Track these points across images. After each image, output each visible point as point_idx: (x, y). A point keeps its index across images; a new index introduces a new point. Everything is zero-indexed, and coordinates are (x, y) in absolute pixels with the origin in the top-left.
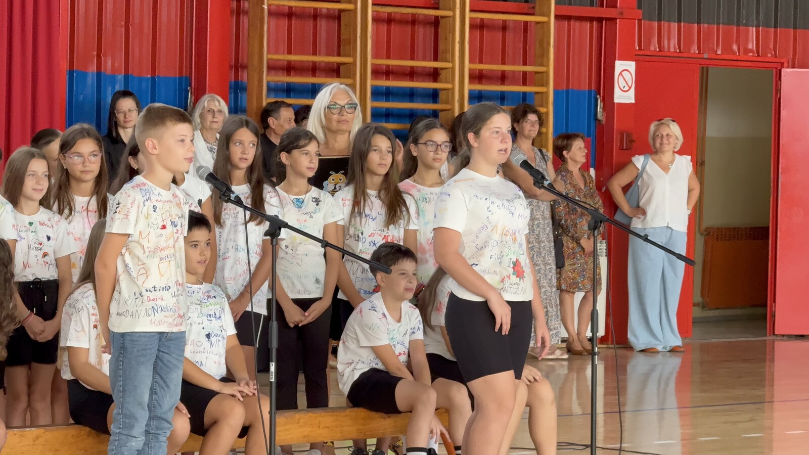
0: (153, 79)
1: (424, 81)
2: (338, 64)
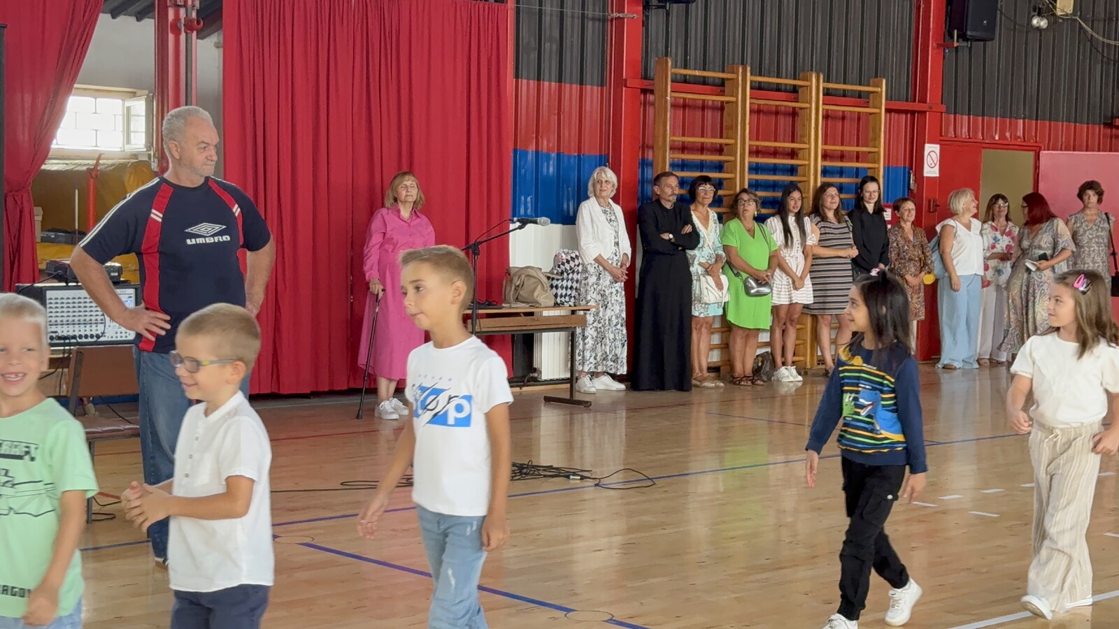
0: (579, 156)
1: (783, 159)
2: (721, 145)
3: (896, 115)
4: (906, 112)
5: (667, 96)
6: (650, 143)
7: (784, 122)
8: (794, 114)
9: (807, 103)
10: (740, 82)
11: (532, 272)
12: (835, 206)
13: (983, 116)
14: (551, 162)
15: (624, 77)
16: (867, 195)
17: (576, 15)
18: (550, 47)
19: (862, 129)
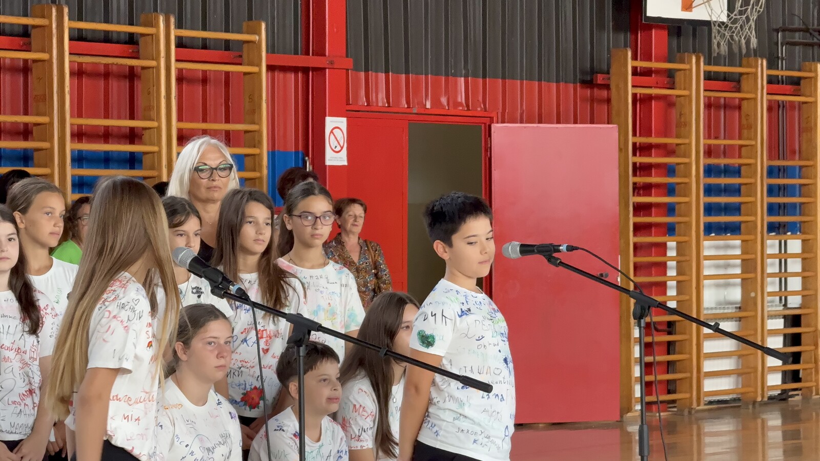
1: (119, 143)
2: (27, 124)
3: (281, 75)
4: (295, 70)
7: (118, 88)
8: (132, 75)
9: (153, 59)
10: (54, 31)
13: (407, 73)
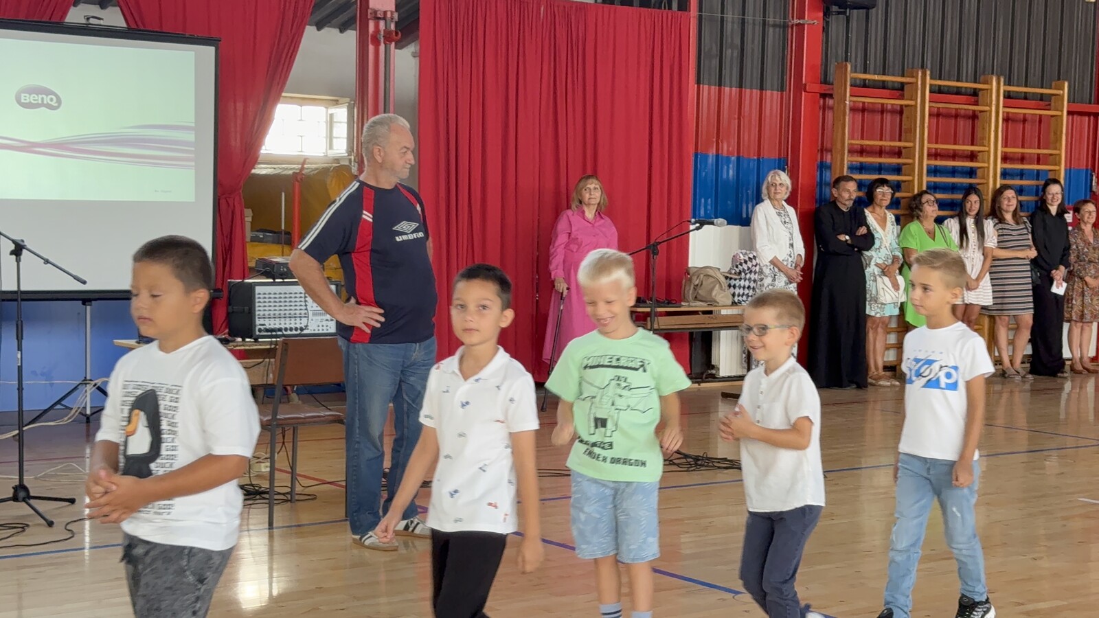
0: (759, 159)
1: (963, 161)
2: (900, 147)
3: (1079, 118)
4: (1088, 114)
5: (846, 100)
6: (829, 146)
7: (963, 126)
8: (974, 117)
9: (987, 106)
10: (919, 86)
11: (711, 272)
12: (1012, 209)
14: (731, 166)
15: (804, 82)
16: (1050, 197)
17: (757, 22)
18: (731, 54)
19: (1043, 132)
